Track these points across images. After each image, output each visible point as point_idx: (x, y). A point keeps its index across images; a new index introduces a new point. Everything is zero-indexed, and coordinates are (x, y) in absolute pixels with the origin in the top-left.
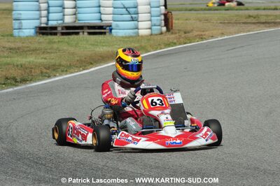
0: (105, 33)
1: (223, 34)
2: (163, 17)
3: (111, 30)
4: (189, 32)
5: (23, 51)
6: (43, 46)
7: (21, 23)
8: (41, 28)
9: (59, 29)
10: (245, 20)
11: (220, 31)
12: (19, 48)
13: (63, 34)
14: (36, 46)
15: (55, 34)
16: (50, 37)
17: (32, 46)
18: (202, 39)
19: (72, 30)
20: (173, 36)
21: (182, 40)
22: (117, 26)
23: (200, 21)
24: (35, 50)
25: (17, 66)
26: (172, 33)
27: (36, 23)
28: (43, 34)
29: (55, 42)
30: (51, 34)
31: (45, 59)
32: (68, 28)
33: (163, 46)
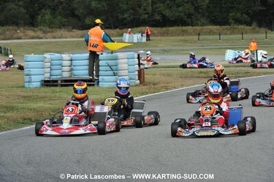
0: (94, 85)
1: (182, 86)
2: (137, 73)
3: (98, 82)
4: (156, 84)
5: (34, 98)
6: (48, 94)
7: (30, 78)
8: (45, 81)
9: (59, 82)
10: (198, 75)
11: (180, 84)
12: (30, 97)
13: (62, 86)
14: (44, 94)
15: (56, 86)
16: (52, 88)
17: (40, 95)
18: (167, 89)
19: (68, 83)
20: (145, 87)
21: (152, 90)
22: (103, 79)
23: (164, 75)
24: (43, 98)
25: (31, 109)
26: (144, 85)
27: (42, 78)
28: (47, 86)
29: (57, 92)
30: (53, 86)
31: (51, 104)
32: (66, 81)
33: (138, 95)
